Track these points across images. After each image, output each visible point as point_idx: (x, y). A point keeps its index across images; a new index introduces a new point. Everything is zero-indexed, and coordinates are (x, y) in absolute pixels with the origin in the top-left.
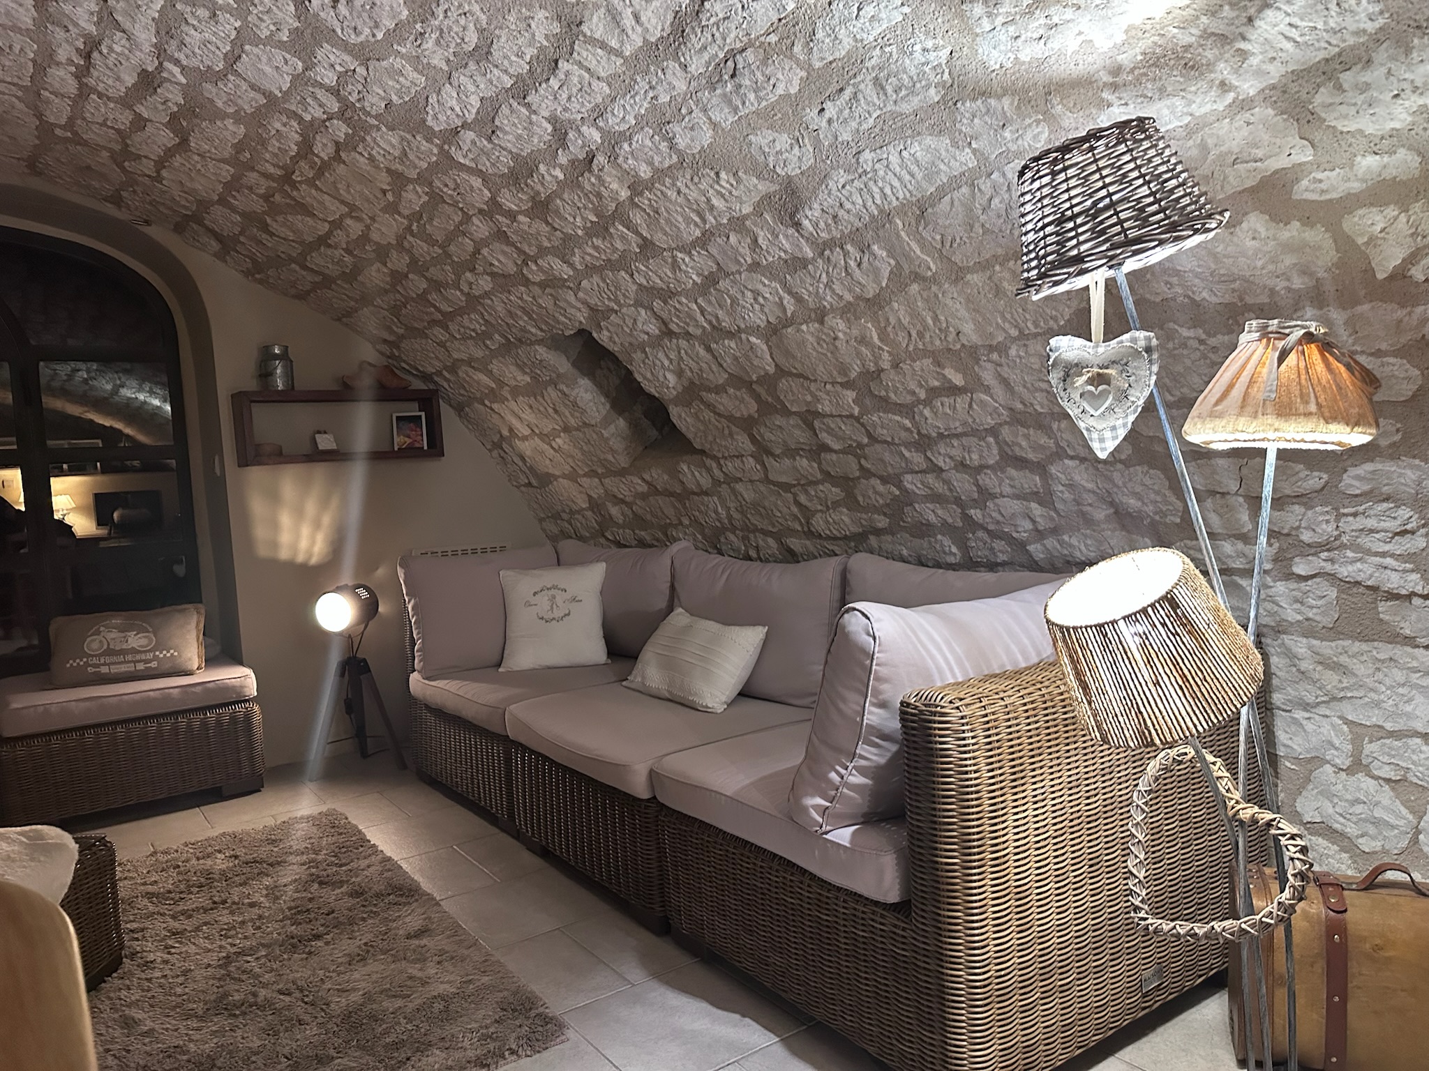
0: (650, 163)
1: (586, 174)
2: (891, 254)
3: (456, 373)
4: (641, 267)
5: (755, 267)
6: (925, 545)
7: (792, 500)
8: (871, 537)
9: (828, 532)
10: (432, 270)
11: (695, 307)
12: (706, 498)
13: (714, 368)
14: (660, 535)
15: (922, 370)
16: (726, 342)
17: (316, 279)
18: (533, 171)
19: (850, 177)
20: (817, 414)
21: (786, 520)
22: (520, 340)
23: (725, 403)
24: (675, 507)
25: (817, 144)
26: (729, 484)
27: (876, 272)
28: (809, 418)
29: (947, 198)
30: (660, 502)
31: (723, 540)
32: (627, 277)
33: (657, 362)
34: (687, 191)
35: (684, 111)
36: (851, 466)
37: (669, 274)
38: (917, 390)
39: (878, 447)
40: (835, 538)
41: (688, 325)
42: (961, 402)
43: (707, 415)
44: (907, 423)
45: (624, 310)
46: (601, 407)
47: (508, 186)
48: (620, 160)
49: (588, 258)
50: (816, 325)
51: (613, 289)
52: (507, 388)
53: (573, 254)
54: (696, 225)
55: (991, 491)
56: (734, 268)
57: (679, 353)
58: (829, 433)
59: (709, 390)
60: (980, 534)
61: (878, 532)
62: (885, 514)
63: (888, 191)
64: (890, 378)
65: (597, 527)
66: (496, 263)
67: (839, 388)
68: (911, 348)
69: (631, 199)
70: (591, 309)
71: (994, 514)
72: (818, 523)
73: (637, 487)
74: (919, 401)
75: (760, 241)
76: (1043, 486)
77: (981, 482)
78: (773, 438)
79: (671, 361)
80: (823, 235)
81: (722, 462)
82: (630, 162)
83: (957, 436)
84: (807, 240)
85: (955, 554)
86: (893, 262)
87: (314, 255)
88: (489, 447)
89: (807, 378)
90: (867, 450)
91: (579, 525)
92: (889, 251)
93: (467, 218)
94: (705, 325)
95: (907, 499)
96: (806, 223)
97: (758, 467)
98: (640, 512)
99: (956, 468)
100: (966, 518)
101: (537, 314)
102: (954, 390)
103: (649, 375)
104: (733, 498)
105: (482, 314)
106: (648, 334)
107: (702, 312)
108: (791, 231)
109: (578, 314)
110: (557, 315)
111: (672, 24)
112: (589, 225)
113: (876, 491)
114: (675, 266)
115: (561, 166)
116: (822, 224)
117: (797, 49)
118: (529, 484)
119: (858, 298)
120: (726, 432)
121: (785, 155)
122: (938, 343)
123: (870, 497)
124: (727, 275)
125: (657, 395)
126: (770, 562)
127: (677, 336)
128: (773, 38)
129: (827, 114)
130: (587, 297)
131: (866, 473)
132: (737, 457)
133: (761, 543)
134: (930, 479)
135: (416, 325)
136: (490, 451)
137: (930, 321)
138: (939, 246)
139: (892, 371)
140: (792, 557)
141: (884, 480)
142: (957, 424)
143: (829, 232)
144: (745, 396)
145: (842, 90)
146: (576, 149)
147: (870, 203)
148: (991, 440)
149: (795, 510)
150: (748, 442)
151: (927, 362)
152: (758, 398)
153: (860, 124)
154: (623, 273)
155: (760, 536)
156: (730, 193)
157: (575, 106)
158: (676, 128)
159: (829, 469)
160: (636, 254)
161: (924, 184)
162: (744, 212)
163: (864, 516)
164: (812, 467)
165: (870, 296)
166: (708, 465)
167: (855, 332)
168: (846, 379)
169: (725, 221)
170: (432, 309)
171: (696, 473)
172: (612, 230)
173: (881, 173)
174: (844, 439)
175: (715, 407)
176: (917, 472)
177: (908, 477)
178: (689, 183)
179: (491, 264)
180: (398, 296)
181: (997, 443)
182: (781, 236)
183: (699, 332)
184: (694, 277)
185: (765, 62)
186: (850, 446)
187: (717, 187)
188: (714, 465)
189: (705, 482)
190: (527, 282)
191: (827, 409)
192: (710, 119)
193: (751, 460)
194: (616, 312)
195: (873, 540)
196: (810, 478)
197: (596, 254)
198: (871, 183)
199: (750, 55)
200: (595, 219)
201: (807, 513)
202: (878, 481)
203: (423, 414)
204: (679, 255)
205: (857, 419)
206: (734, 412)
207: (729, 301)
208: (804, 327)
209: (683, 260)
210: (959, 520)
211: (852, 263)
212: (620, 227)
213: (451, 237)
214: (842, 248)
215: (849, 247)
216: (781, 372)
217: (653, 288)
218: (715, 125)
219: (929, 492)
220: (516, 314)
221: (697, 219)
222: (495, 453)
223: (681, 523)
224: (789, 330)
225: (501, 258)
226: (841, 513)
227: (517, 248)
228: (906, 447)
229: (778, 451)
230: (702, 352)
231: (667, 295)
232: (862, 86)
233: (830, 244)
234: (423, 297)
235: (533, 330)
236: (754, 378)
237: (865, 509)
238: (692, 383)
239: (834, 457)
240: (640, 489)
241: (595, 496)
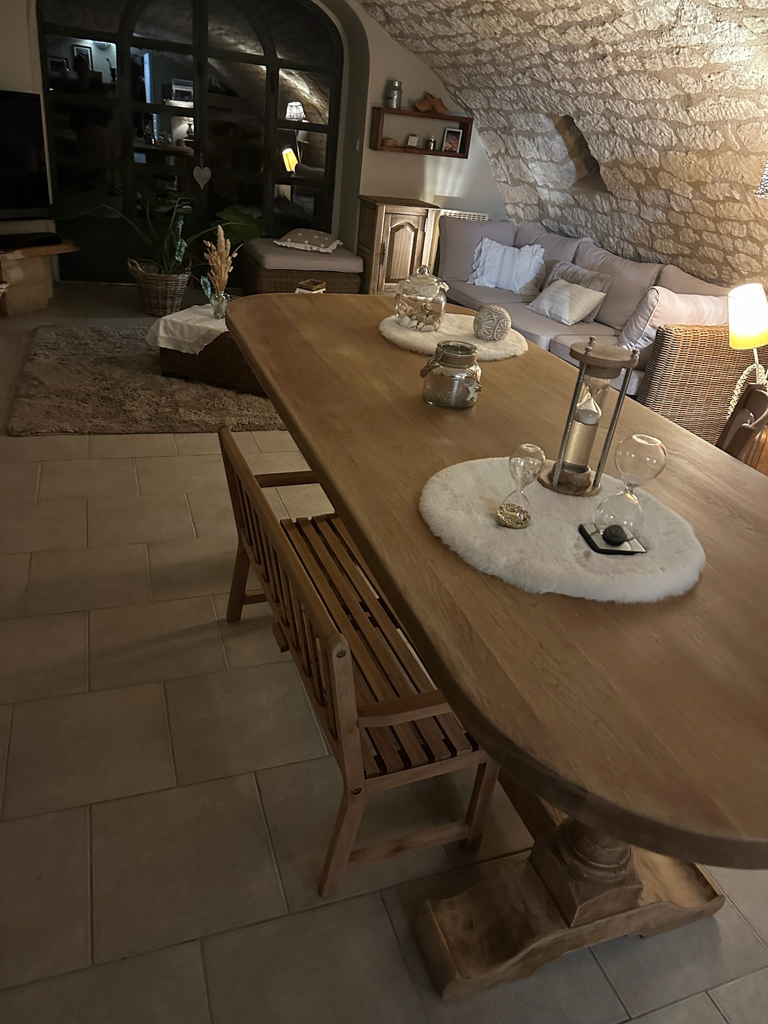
0: (631, 67)
1: (600, 61)
2: (723, 136)
3: (488, 113)
4: (611, 102)
5: (664, 120)
6: (704, 267)
7: (648, 229)
8: (680, 257)
9: (660, 250)
10: (501, 67)
11: (630, 126)
12: (604, 216)
13: (630, 156)
14: (573, 230)
15: (724, 188)
16: (641, 146)
17: (433, 50)
18: (575, 50)
19: (715, 103)
20: (672, 192)
21: (642, 238)
22: (533, 110)
23: (630, 173)
24: (586, 217)
25: (704, 86)
26: (619, 213)
27: (716, 142)
28: (669, 193)
29: (751, 124)
30: (579, 212)
31: (606, 240)
32: (602, 103)
33: (603, 144)
34: (644, 82)
35: (653, 56)
36: (682, 221)
37: (623, 109)
38: (720, 196)
39: (696, 216)
40: (663, 254)
41: (624, 132)
42: (737, 206)
43: (620, 176)
44: (712, 209)
45: (595, 115)
46: (563, 153)
47: (559, 51)
48: (618, 62)
49: (586, 89)
50: (684, 154)
51: (593, 105)
52: (515, 130)
53: (579, 85)
54: (643, 95)
55: (739, 249)
56: (655, 117)
57: (616, 143)
58: (675, 202)
59: (624, 165)
60: (729, 268)
61: (684, 256)
62: (690, 248)
63: (728, 113)
64: (709, 187)
65: (538, 216)
66: (538, 76)
67: (686, 184)
68: (722, 177)
69: (617, 76)
70: (578, 109)
71: (737, 260)
72: (657, 244)
73: (569, 201)
74: (719, 201)
75: (670, 111)
76: (760, 253)
77: (736, 244)
78: (648, 197)
79: (610, 146)
80: (697, 119)
81: (619, 200)
82: (622, 64)
83: (732, 221)
84: (690, 118)
85: (715, 275)
86: (723, 140)
87: (439, 40)
88: (490, 155)
89: (673, 175)
90: (691, 215)
91: (528, 212)
92: (723, 135)
93: (533, 54)
94: (633, 136)
95: (701, 243)
96: (691, 112)
97: (637, 208)
98: (566, 214)
99: (727, 235)
100: (725, 259)
101: (548, 102)
102: (734, 200)
103: (596, 148)
104: (618, 220)
105: (518, 92)
106: (603, 129)
107: (634, 129)
108: (684, 112)
109: (570, 109)
110: (559, 106)
111: (659, 28)
112: (593, 78)
113: (690, 236)
114: (627, 106)
115: (589, 53)
116: (698, 115)
117: (705, 55)
118: (507, 182)
119: (706, 149)
120: (626, 187)
121: (691, 86)
122: (733, 178)
123: (686, 238)
124: (651, 118)
125: (597, 159)
126: (626, 259)
127: (617, 135)
128: (697, 48)
129: (711, 78)
130: (578, 104)
131: (687, 226)
132: (628, 200)
133: (625, 247)
134: (715, 236)
135: (477, 85)
136: (490, 157)
137: (732, 169)
138: (743, 141)
139: (711, 184)
140: (638, 259)
141: (695, 232)
142: (733, 215)
143: (701, 118)
144: (641, 173)
145: (719, 73)
146: (599, 50)
147: (720, 114)
148: (744, 226)
149: (648, 234)
150: (635, 195)
151: (728, 185)
152: (647, 176)
153: (723, 86)
154: (601, 100)
155: (626, 244)
156: (663, 89)
157: (606, 38)
158: (647, 61)
159: (671, 219)
160: (610, 95)
161: (743, 116)
162: (667, 98)
163: (680, 246)
164: (663, 215)
165: (711, 149)
166: (611, 200)
167: (700, 163)
168: (690, 181)
169: (657, 98)
170: (491, 82)
171: (604, 202)
172: (603, 84)
173: (727, 106)
174: (682, 207)
175: (624, 174)
176: (710, 232)
177: (705, 233)
178: (646, 80)
179: (535, 75)
180: (475, 70)
181: (747, 228)
182: (680, 113)
183: (628, 137)
184: (635, 114)
185: (691, 55)
186: (684, 211)
187: (657, 85)
188: (614, 201)
189: (607, 208)
190: (549, 87)
191: (678, 192)
192: (663, 63)
193: (634, 203)
194: (590, 115)
195: (681, 259)
196: (660, 221)
197: (591, 89)
198: (722, 108)
199: (686, 50)
200: (596, 76)
201: (653, 237)
202: (692, 231)
203: (461, 131)
204: (631, 103)
205: (690, 200)
206: (633, 179)
207: (648, 129)
208: (678, 153)
209: (632, 106)
210: (722, 259)
211: (707, 134)
212: (608, 84)
213: (519, 58)
214: (704, 126)
215: (707, 127)
216: (661, 168)
217: (613, 111)
218: (664, 66)
219: (713, 242)
220: (537, 99)
221: (645, 93)
222: (492, 160)
223: (586, 226)
224: (671, 152)
225: (542, 75)
226: (670, 242)
227: (552, 73)
228: (709, 219)
229: (648, 204)
230: (627, 147)
231: (619, 117)
232: (727, 75)
233: (700, 123)
234: (489, 76)
235: (542, 108)
236: (648, 167)
237: (681, 243)
238: (617, 158)
239: (675, 214)
240: (570, 202)
241: (543, 199)
